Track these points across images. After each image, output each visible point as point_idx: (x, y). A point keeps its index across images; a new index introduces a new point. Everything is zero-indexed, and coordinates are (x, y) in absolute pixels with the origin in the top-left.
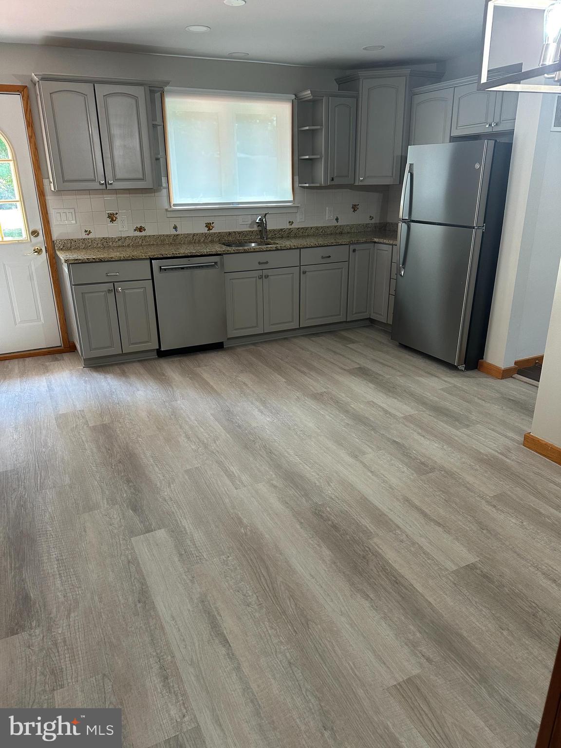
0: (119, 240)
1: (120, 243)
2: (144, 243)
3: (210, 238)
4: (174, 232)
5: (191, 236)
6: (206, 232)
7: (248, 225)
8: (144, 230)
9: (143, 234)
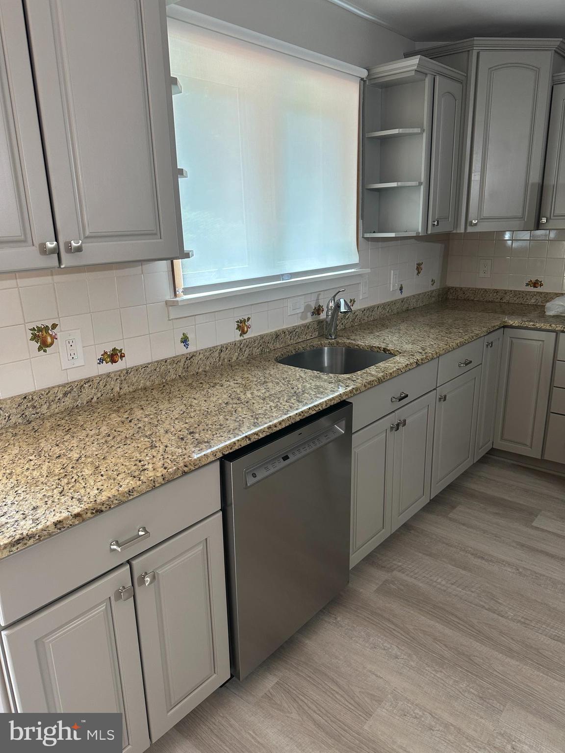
0: (65, 394)
1: (68, 401)
2: (126, 389)
3: (247, 350)
4: (181, 350)
5: (216, 354)
6: (238, 338)
7: (300, 315)
8: (122, 356)
9: (120, 365)
